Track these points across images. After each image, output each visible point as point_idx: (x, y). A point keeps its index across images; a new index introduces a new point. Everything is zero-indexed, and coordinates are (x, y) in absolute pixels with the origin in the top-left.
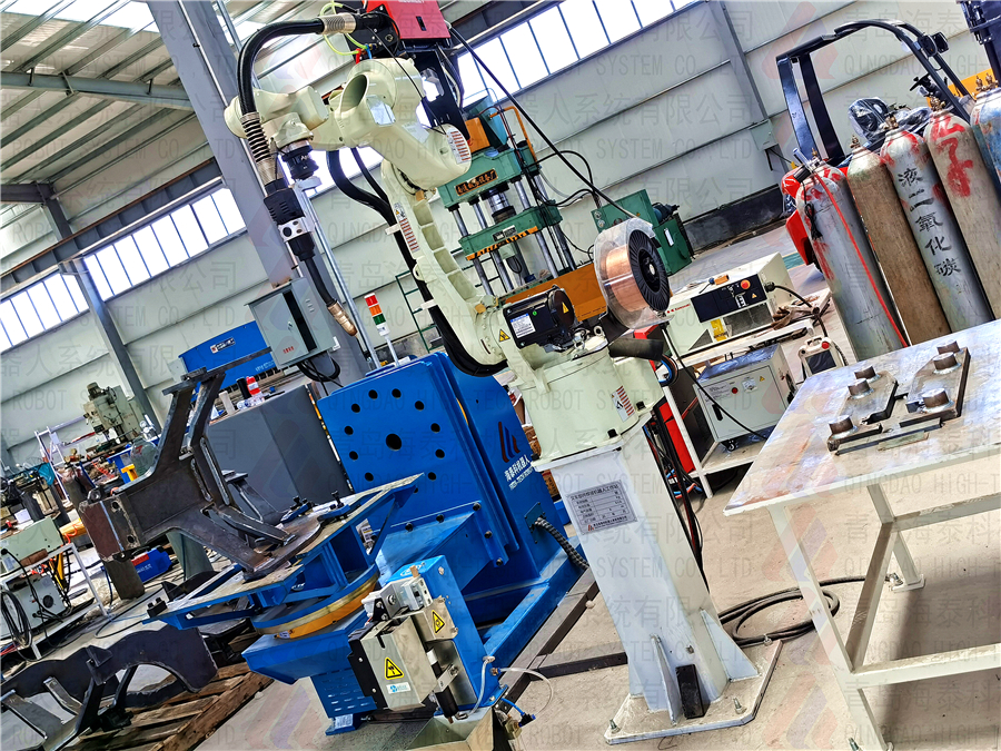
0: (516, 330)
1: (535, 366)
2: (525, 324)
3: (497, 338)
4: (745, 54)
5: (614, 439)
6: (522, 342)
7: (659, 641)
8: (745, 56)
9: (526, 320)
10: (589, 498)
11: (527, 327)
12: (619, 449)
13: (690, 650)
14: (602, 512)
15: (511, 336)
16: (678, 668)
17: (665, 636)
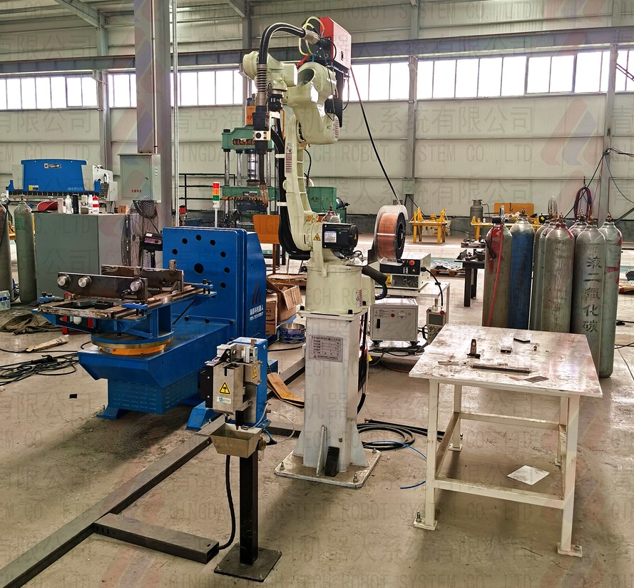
0: (326, 237)
1: (326, 261)
2: (332, 236)
3: (313, 237)
4: (416, 139)
5: (350, 315)
6: (326, 245)
7: (326, 429)
8: (416, 140)
9: (334, 235)
10: (322, 341)
11: (332, 238)
12: (350, 321)
13: (341, 440)
14: (325, 350)
15: (321, 238)
16: (330, 447)
17: (330, 428)
